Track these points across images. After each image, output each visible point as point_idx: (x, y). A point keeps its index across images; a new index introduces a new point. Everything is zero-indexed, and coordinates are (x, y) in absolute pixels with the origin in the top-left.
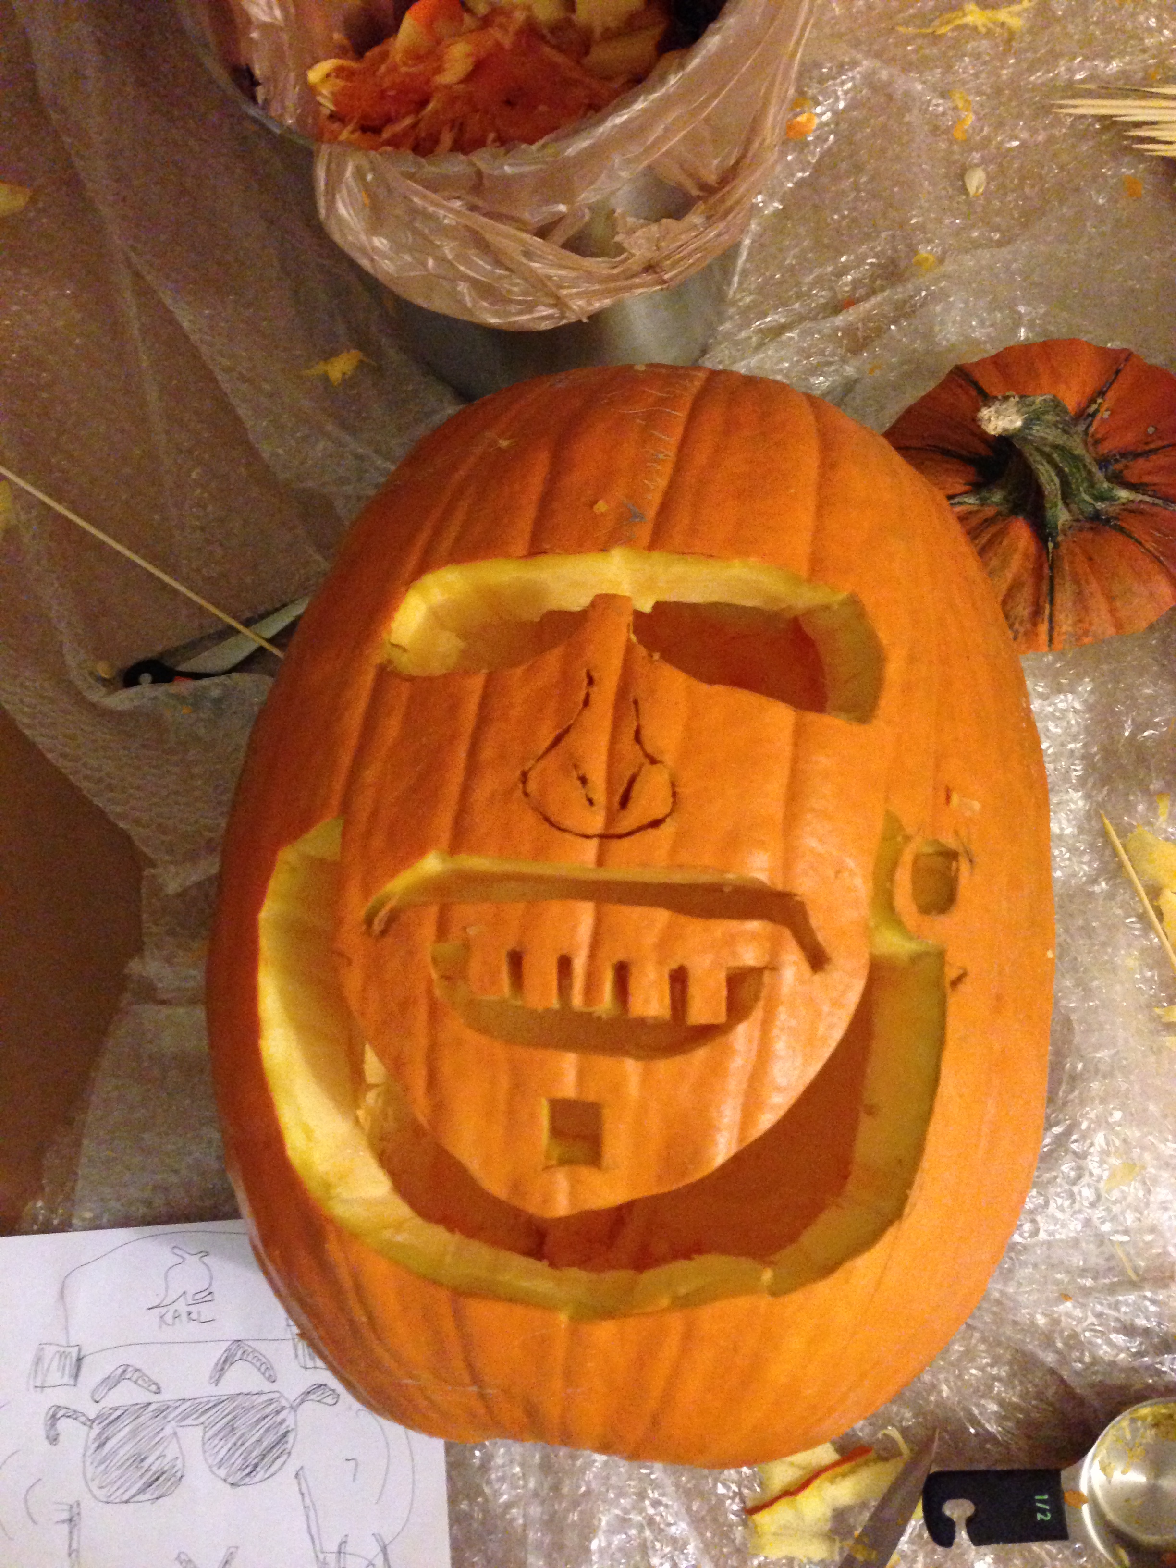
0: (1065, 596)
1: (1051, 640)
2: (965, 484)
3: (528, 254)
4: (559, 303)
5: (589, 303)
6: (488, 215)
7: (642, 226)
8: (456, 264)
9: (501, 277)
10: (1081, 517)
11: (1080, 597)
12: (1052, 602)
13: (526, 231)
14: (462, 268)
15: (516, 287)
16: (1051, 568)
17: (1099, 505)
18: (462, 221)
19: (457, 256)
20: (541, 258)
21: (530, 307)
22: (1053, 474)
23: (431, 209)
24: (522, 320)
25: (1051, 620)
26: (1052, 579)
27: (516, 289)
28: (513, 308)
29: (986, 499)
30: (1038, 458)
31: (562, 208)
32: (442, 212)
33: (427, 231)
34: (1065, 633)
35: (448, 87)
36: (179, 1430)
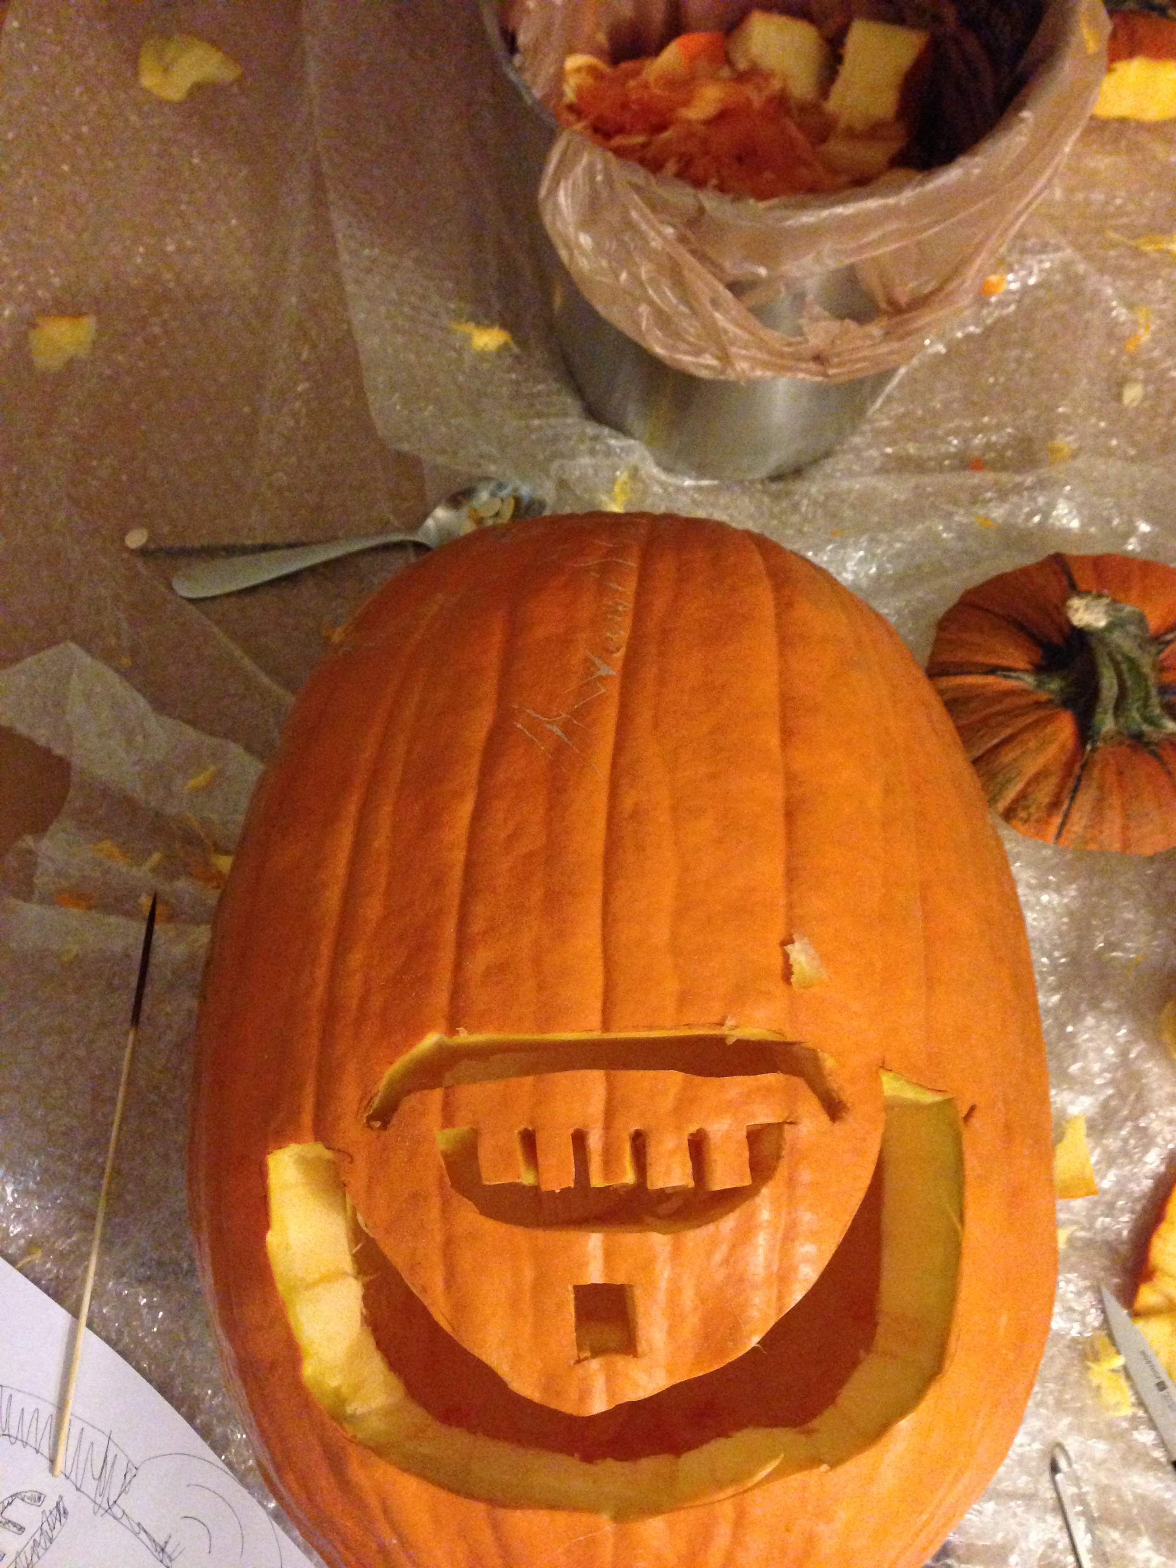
0: (1086, 798)
1: (1059, 835)
2: (1029, 663)
3: (715, 303)
4: (725, 358)
5: (753, 369)
6: (693, 252)
7: (825, 318)
8: (647, 286)
9: (683, 314)
10: (1126, 732)
11: (1099, 806)
12: (1073, 799)
13: (720, 280)
14: (650, 292)
15: (691, 328)
16: (1083, 767)
17: (1145, 727)
18: (669, 249)
19: (652, 280)
20: (726, 313)
21: (698, 352)
22: (1115, 681)
23: (644, 227)
24: (686, 360)
25: (1066, 816)
26: (1079, 779)
27: (692, 330)
28: (684, 347)
29: (1044, 683)
30: (1107, 663)
31: (762, 271)
32: (652, 234)
33: (632, 246)
34: (1075, 833)
35: (689, 122)
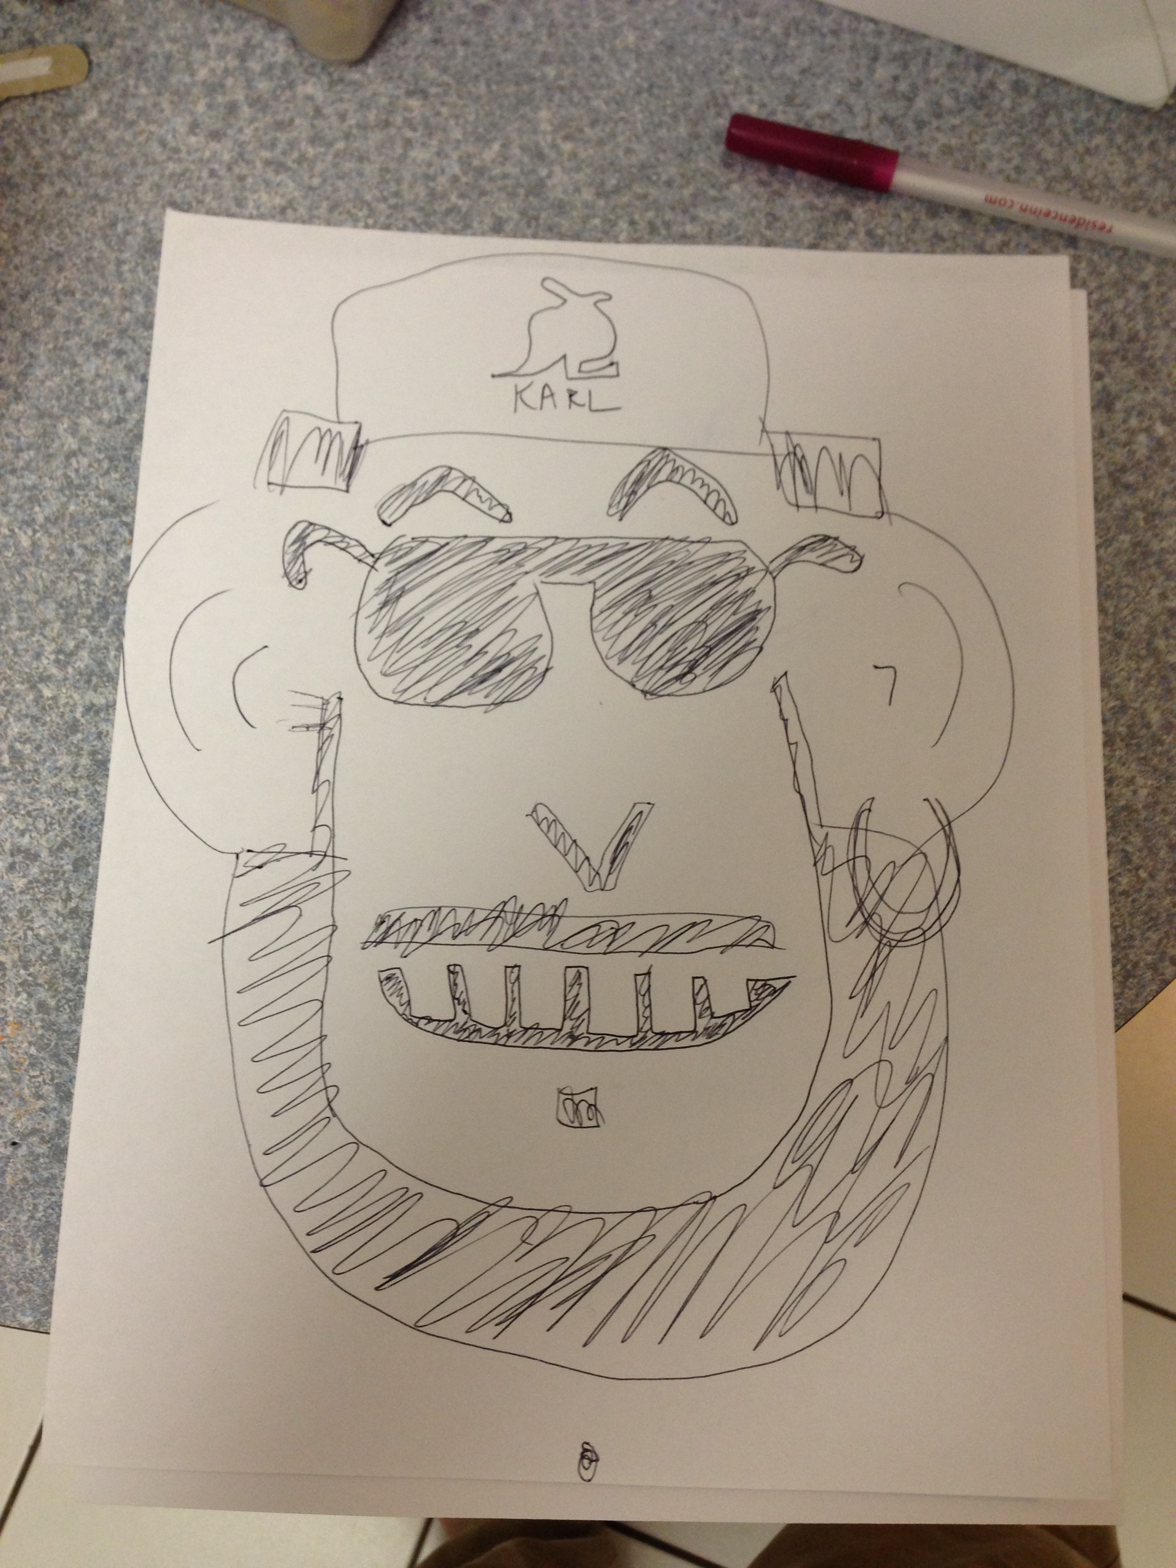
36: (542, 588)
